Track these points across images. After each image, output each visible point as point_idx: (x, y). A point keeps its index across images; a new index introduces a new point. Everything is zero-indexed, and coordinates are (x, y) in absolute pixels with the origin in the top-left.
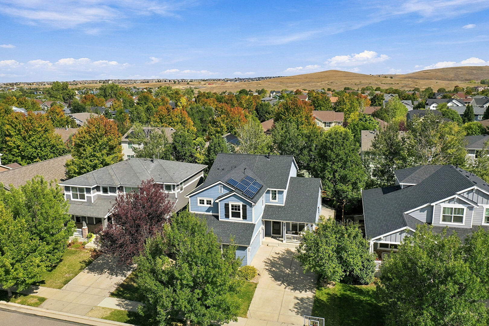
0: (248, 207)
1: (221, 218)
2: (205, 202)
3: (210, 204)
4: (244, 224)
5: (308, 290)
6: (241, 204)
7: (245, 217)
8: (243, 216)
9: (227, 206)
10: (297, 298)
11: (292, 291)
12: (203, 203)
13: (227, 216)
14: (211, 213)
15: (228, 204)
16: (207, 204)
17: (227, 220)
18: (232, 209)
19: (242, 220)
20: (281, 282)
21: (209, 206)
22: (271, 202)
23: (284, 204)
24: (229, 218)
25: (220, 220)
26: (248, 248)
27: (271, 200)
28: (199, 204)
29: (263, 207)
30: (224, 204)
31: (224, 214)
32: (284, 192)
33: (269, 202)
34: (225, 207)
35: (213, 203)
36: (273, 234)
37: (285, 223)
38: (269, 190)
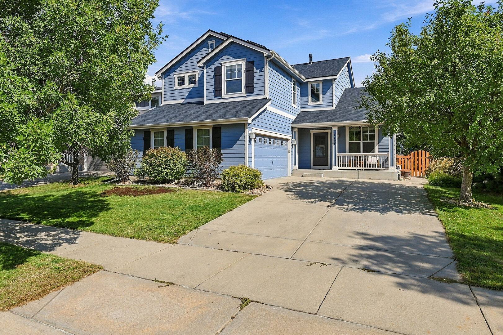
0: (256, 65)
1: (209, 98)
2: (187, 80)
3: (194, 82)
4: (249, 101)
6: (242, 62)
7: (250, 89)
9: (218, 71)
12: (183, 84)
14: (193, 100)
15: (221, 67)
16: (190, 83)
17: (218, 101)
18: (228, 76)
19: (246, 95)
21: (192, 85)
22: (311, 106)
23: (334, 106)
24: (221, 96)
25: (206, 102)
26: (247, 131)
27: (310, 103)
28: (177, 86)
29: (293, 105)
30: (213, 70)
31: (212, 91)
32: (334, 85)
33: (307, 106)
34: (215, 76)
35: (198, 78)
36: (313, 165)
37: (335, 131)
38: (307, 82)
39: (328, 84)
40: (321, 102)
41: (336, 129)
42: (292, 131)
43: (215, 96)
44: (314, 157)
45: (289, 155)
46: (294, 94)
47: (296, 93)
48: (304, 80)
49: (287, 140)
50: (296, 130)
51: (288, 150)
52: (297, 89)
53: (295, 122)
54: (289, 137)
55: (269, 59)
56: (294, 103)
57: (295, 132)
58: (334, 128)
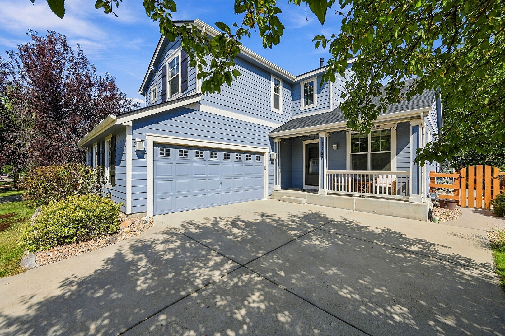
6: (179, 52)
7: (185, 84)
8: (182, 83)
13: (164, 97)
15: (166, 66)
19: (182, 94)
22: (303, 111)
23: (332, 108)
26: (129, 139)
27: (303, 107)
28: (152, 101)
29: (273, 109)
31: (161, 97)
33: (299, 111)
34: (162, 78)
36: (306, 184)
37: (323, 139)
38: (298, 82)
40: (315, 104)
41: (325, 135)
42: (271, 142)
44: (307, 174)
45: (266, 173)
46: (277, 95)
47: (281, 95)
48: (294, 80)
49: (263, 154)
50: (277, 141)
51: (264, 165)
52: (284, 90)
54: (266, 150)
56: (276, 106)
58: (321, 135)
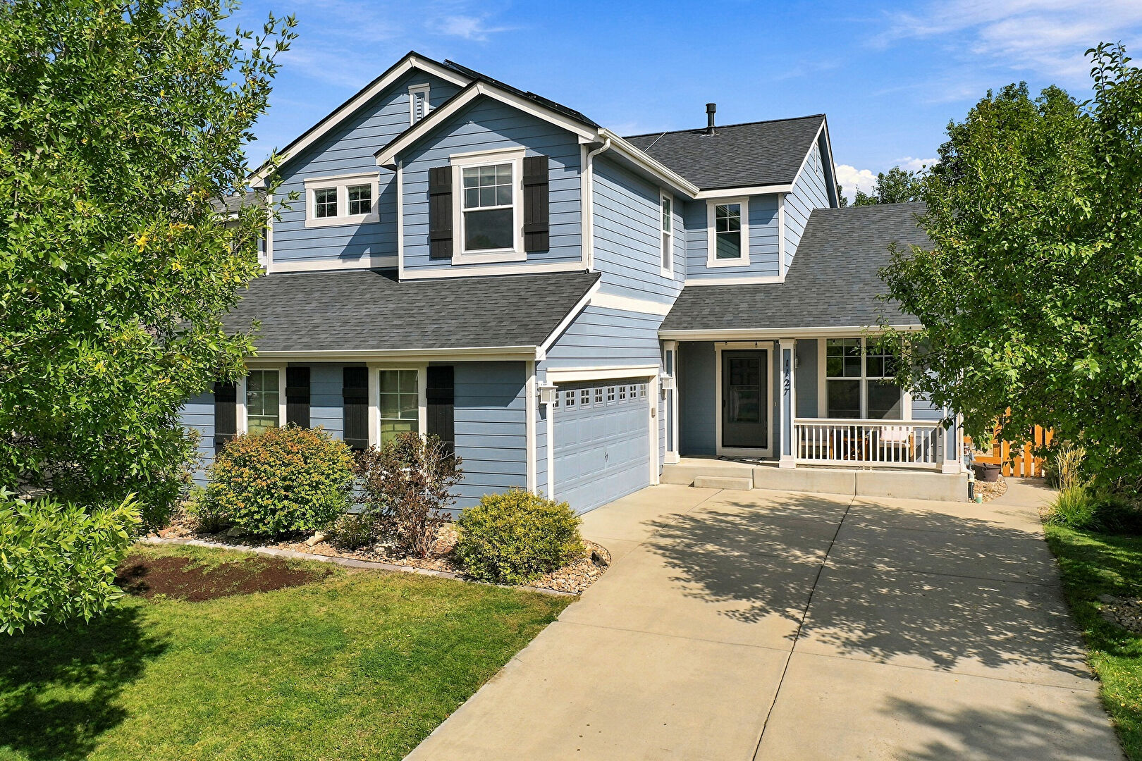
0: (556, 168)
1: (412, 262)
2: (343, 202)
3: (366, 208)
4: (533, 278)
5: (1005, 655)
6: (514, 157)
7: (537, 240)
8: (527, 232)
9: (440, 182)
10: (916, 712)
11: (859, 654)
12: (333, 211)
13: (440, 246)
14: (365, 262)
15: (448, 170)
16: (354, 210)
17: (439, 272)
18: (470, 199)
19: (524, 256)
20: (759, 604)
21: (361, 218)
22: (715, 271)
23: (784, 271)
24: (450, 257)
25: (403, 275)
26: (532, 383)
27: (713, 261)
28: (312, 219)
29: (664, 272)
30: (426, 177)
31: (425, 240)
32: (781, 209)
33: (703, 270)
34: (432, 195)
35: (377, 198)
36: (724, 446)
37: (787, 351)
38: (703, 201)
39: (765, 208)
40: (744, 259)
41: (790, 345)
42: (662, 349)
43: (433, 257)
44: (726, 421)
45: (653, 424)
46: (666, 237)
47: (671, 233)
48: (695, 195)
49: (646, 379)
50: (672, 347)
51: (651, 407)
52: (675, 220)
53: (668, 323)
54: (653, 369)
55: (595, 152)
56: (666, 265)
57: (669, 353)
58: (784, 345)
